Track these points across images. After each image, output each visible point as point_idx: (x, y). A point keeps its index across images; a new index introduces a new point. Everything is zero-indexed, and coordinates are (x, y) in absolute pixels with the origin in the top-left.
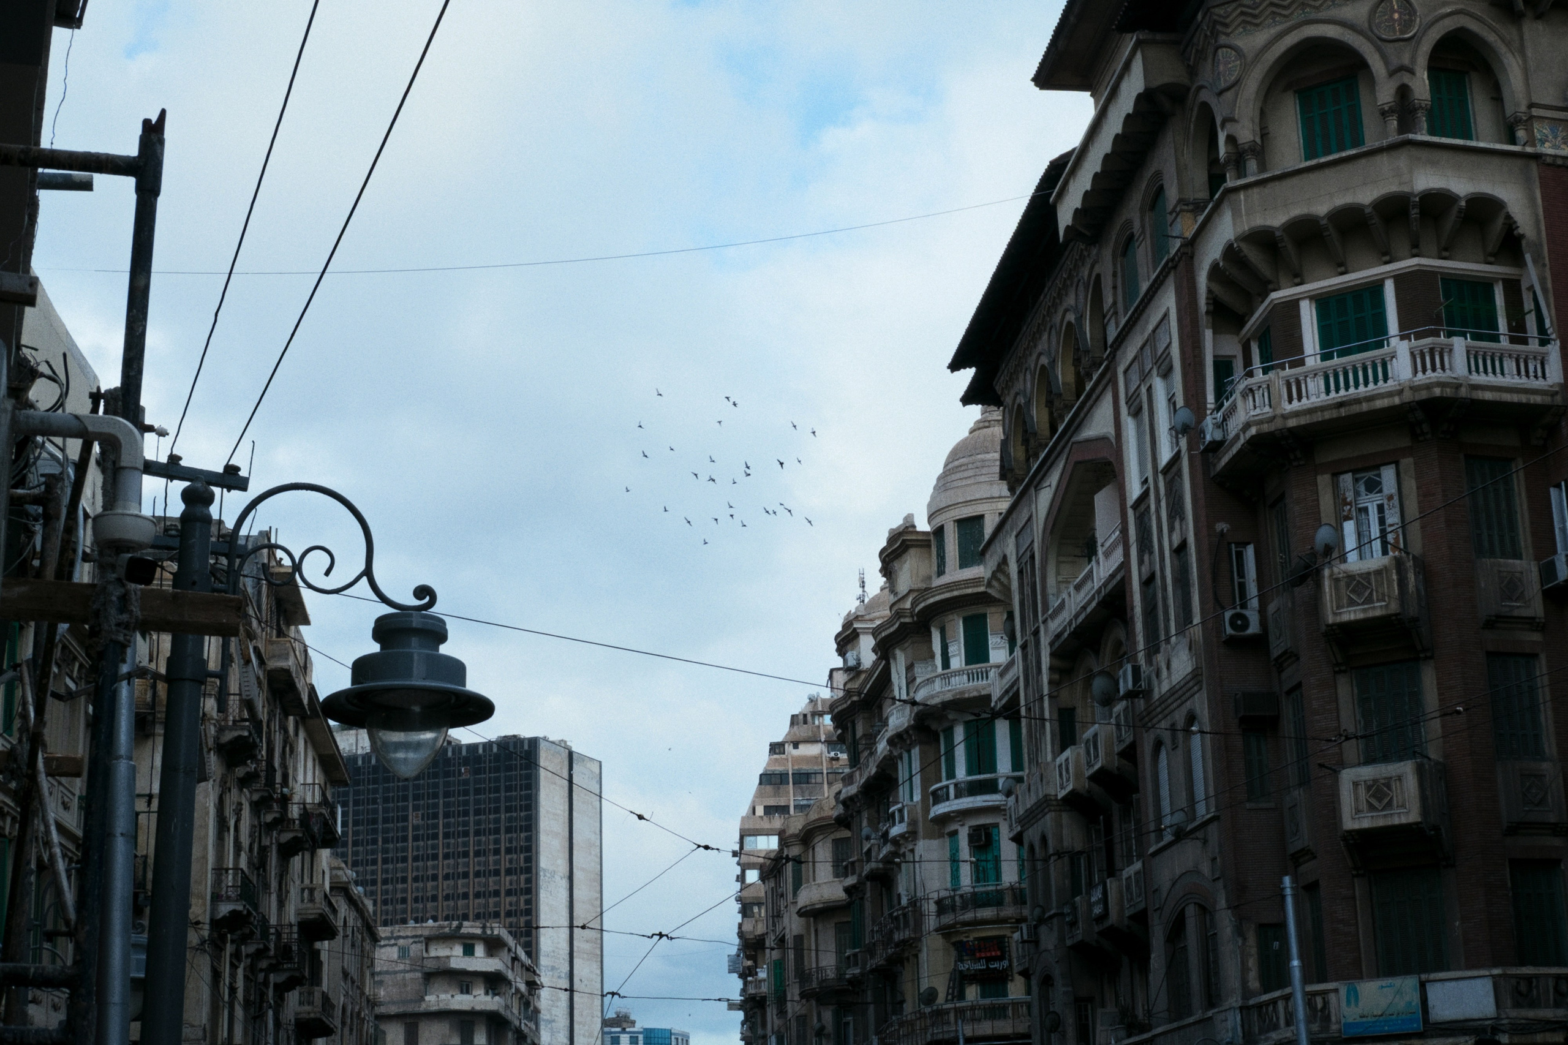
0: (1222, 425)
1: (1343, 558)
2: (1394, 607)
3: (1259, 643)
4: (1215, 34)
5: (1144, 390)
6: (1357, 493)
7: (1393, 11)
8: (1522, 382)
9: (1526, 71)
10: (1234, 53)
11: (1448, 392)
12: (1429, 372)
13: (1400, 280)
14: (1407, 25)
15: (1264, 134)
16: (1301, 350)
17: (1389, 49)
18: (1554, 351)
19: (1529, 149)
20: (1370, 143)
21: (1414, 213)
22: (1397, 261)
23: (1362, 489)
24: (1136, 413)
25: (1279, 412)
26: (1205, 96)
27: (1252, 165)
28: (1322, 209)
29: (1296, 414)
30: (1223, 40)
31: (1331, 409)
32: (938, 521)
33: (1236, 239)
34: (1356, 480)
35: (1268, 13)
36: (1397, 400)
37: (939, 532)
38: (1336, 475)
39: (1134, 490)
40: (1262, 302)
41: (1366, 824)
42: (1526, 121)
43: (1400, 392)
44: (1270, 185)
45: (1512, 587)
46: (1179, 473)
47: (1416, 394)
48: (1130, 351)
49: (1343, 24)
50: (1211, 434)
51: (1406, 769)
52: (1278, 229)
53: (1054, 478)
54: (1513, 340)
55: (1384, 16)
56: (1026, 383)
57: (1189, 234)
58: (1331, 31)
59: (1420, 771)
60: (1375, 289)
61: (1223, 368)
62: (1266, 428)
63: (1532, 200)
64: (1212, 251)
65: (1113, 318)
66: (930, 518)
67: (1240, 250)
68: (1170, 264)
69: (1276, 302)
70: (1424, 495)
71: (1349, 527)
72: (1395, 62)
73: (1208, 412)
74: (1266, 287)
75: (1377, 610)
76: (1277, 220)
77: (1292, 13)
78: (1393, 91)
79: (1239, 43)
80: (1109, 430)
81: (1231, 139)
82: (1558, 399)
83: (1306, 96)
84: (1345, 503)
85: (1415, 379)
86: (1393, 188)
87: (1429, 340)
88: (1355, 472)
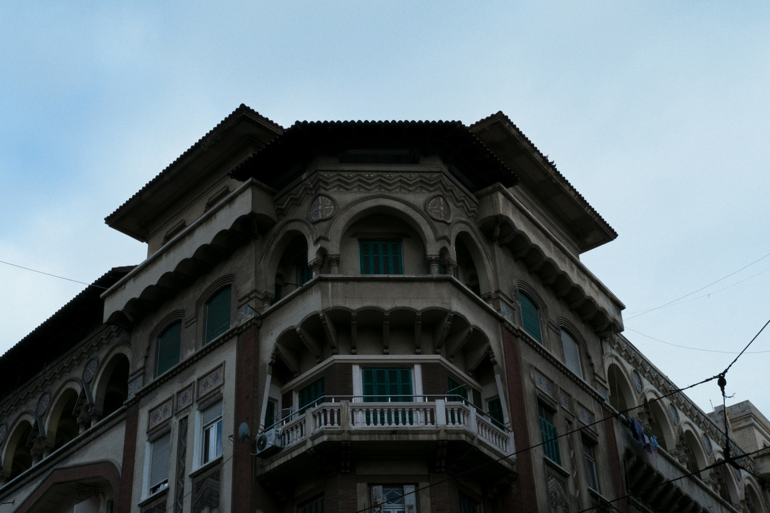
0: (281, 437)
4: (317, 188)
5: (175, 421)
7: (440, 205)
8: (499, 450)
9: (495, 271)
10: (330, 201)
11: (469, 440)
12: (457, 423)
13: (424, 366)
16: (351, 393)
17: (436, 224)
18: (511, 437)
19: (499, 315)
22: (425, 354)
23: (388, 498)
24: (160, 439)
25: (346, 429)
26: (294, 226)
27: (335, 268)
28: (387, 306)
30: (322, 192)
31: (386, 434)
33: (323, 311)
35: (355, 185)
36: (434, 437)
38: (370, 485)
39: (144, 494)
40: (319, 363)
42: (494, 299)
43: (437, 432)
44: (351, 283)
46: (216, 475)
47: (449, 435)
49: (407, 203)
50: (274, 441)
52: (354, 311)
53: (24, 494)
55: (434, 206)
58: (399, 206)
60: (406, 368)
62: (335, 438)
64: (289, 321)
65: (141, 377)
67: (324, 319)
68: (236, 331)
69: (336, 362)
70: (437, 509)
72: (440, 234)
73: (260, 431)
76: (354, 306)
77: (372, 189)
78: (438, 249)
79: (335, 197)
80: (115, 455)
83: (365, 244)
84: (377, 504)
85: (447, 426)
86: (438, 304)
87: (456, 403)
88: (385, 485)
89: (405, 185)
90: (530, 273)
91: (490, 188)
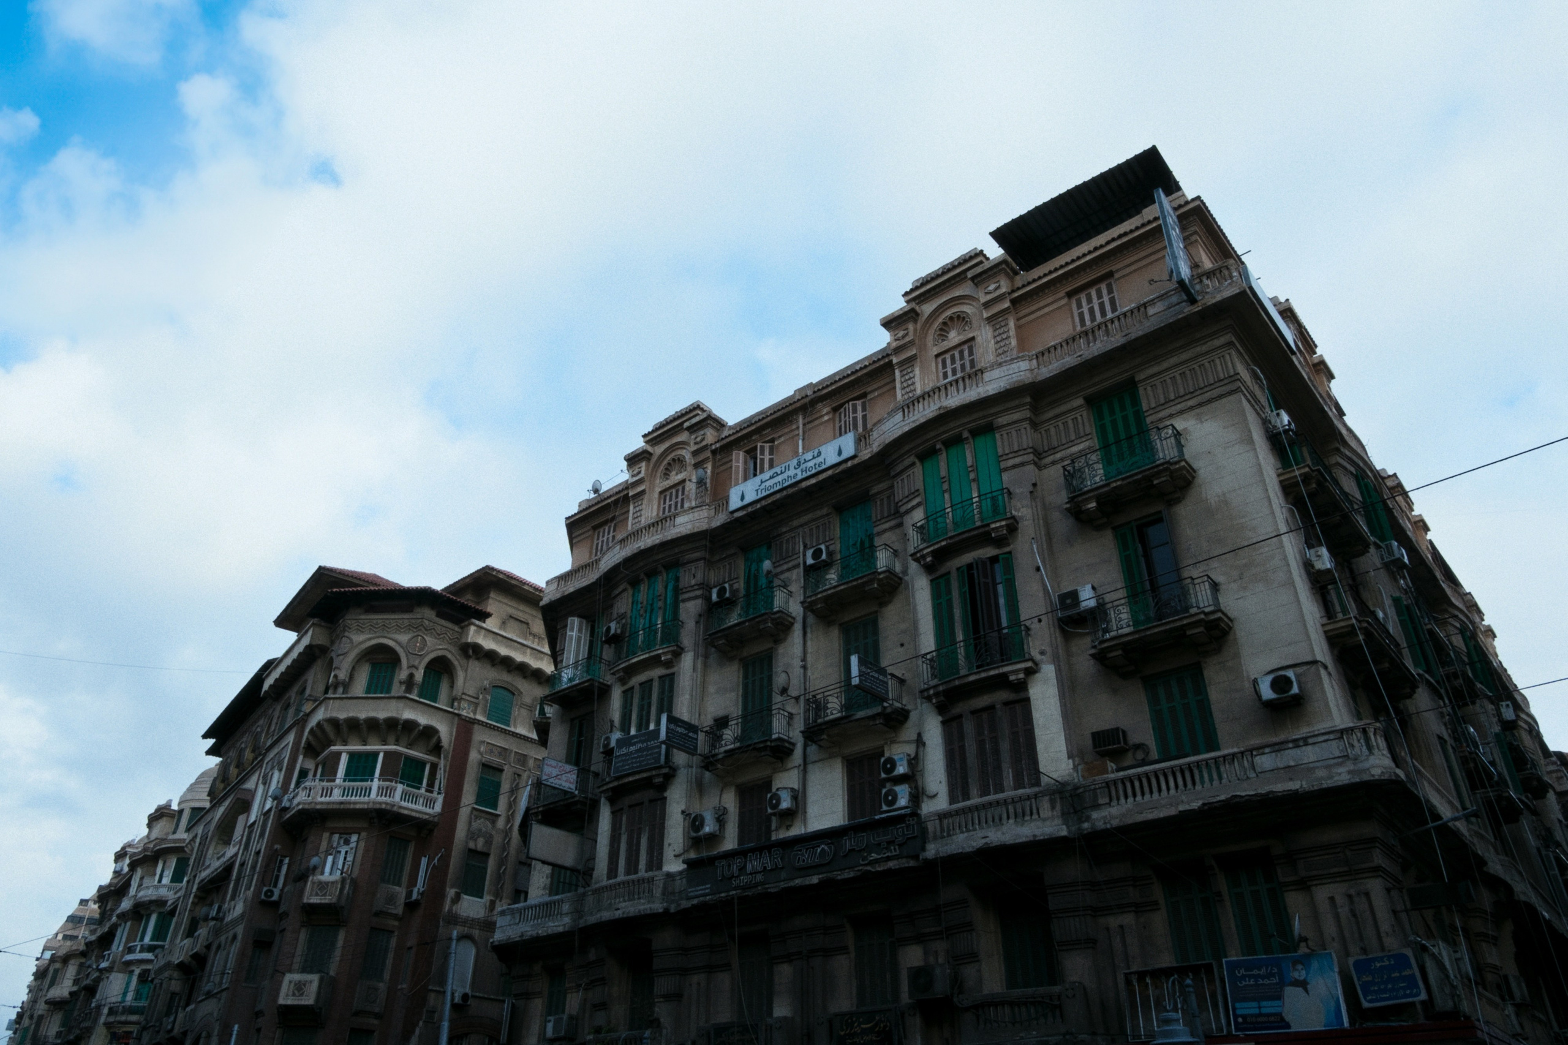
0: (291, 800)
1: (322, 873)
2: (334, 900)
3: (276, 905)
4: (344, 631)
5: (270, 773)
6: (339, 843)
7: (417, 645)
8: (423, 809)
9: (465, 679)
10: (349, 640)
11: (388, 807)
12: (384, 797)
13: (386, 753)
14: (422, 649)
15: (351, 677)
16: (335, 775)
17: (412, 656)
18: (440, 799)
19: (456, 711)
20: (393, 694)
21: (400, 727)
22: (387, 745)
23: (342, 842)
24: (264, 784)
25: (314, 801)
26: (333, 654)
27: (341, 690)
28: (363, 716)
29: (322, 803)
30: (346, 634)
32: (182, 806)
33: (324, 719)
34: (340, 838)
35: (368, 628)
36: (366, 806)
37: (181, 812)
38: (332, 834)
39: (252, 819)
40: (327, 748)
41: (289, 1002)
42: (459, 699)
43: (368, 803)
44: (345, 701)
45: (391, 899)
46: (269, 817)
47: (375, 805)
48: (271, 755)
49: (396, 641)
50: (285, 803)
51: (315, 978)
52: (341, 719)
53: (227, 803)
54: (427, 791)
55: (414, 643)
56: (233, 754)
57: (308, 711)
58: (391, 643)
59: (321, 980)
60: (375, 755)
61: (303, 774)
62: (307, 807)
63: (451, 735)
64: (313, 722)
65: (272, 736)
66: (179, 804)
67: (325, 724)
68: (298, 720)
69: (332, 751)
70: (366, 850)
71: (330, 859)
72: (412, 663)
73: (288, 792)
74: (331, 743)
75: (327, 900)
76: (342, 716)
77: (378, 631)
78: (407, 674)
79: (352, 637)
80: (254, 787)
81: (336, 676)
82: (436, 819)
83: (374, 666)
84: (332, 847)
85: (377, 799)
86: (393, 714)
87: (388, 783)
88: (341, 834)
89: (399, 629)
90: (509, 671)
91: (466, 623)
